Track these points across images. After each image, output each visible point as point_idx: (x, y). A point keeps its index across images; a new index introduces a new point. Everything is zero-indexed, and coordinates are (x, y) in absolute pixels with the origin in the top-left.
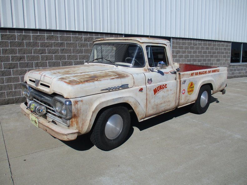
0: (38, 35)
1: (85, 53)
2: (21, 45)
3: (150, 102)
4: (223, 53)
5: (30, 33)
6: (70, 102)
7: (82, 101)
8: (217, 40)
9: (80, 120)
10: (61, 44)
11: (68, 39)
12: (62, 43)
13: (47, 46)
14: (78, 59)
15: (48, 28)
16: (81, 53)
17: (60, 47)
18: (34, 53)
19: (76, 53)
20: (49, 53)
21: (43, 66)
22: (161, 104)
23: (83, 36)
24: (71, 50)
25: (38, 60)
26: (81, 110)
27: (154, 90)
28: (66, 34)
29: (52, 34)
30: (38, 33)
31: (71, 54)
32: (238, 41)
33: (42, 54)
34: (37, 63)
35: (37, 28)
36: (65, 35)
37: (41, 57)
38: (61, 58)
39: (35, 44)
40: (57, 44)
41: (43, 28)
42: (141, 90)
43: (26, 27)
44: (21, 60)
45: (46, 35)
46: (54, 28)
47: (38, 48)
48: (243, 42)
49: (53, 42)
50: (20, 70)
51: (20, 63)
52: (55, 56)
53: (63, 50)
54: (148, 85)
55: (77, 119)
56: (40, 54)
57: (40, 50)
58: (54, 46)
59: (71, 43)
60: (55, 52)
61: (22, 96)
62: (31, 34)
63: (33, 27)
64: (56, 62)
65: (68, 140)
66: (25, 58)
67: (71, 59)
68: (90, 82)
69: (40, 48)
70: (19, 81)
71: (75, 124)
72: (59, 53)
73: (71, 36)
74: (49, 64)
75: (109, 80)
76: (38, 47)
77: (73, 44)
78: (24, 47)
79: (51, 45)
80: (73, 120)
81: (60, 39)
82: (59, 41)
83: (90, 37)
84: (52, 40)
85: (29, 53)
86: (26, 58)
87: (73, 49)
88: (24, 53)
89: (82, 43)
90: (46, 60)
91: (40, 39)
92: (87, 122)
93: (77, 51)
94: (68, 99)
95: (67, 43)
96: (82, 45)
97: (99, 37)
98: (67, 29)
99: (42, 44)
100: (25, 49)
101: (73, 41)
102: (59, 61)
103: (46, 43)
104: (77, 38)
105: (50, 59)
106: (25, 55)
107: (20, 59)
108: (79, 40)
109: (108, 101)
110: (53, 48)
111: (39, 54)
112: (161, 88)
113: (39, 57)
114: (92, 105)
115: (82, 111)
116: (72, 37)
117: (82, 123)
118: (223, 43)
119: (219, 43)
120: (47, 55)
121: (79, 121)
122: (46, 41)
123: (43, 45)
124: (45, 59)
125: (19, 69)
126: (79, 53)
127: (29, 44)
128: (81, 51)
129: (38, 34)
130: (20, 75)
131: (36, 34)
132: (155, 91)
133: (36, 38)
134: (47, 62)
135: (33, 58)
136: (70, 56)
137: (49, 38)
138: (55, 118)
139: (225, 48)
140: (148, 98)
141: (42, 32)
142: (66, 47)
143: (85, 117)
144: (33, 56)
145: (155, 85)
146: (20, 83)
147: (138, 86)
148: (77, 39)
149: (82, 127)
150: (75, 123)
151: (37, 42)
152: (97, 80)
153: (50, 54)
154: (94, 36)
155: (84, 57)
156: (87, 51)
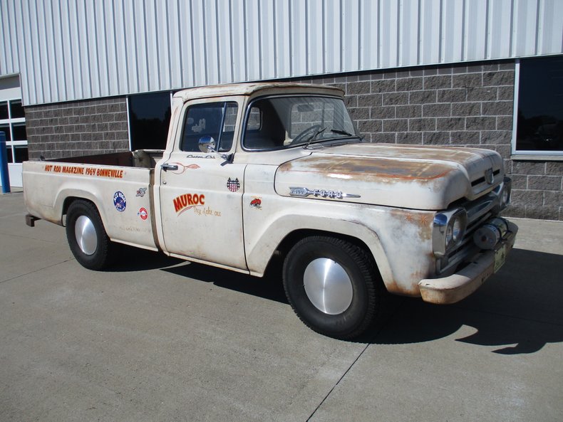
1: (399, 117)
11: (364, 87)
12: (351, 98)
14: (381, 131)
16: (389, 118)
19: (377, 118)
23: (396, 79)
24: (368, 110)
28: (360, 80)
29: (335, 83)
31: (367, 119)
59: (369, 97)
67: (367, 131)
73: (371, 81)
77: (373, 97)
83: (412, 80)
87: (372, 109)
89: (393, 94)
93: (380, 113)
95: (360, 97)
96: (392, 100)
97: (437, 75)
101: (373, 92)
104: (382, 83)
108: (387, 88)
116: (372, 83)
126: (384, 117)
128: (389, 113)
136: (365, 123)
142: (359, 104)
148: (381, 87)
154: (424, 76)
155: (394, 127)
156: (403, 112)
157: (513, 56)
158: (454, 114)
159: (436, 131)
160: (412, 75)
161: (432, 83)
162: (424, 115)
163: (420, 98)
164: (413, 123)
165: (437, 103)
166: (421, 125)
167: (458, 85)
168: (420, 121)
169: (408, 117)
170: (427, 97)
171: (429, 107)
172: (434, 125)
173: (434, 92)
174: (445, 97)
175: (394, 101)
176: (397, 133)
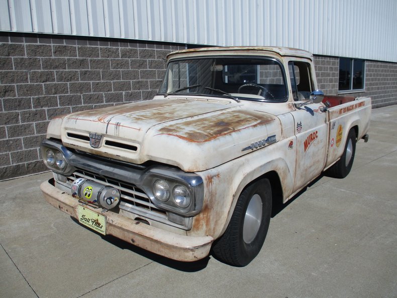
0: (38, 46)
1: (124, 79)
2: (5, 65)
3: (299, 167)
4: (328, 75)
5: (23, 42)
6: (199, 179)
7: (218, 175)
8: (321, 54)
9: (212, 215)
10: (82, 63)
11: (94, 52)
12: (83, 60)
13: (56, 67)
14: (111, 91)
15: (56, 32)
16: (117, 79)
17: (79, 68)
18: (32, 80)
19: (108, 80)
20: (60, 79)
21: (49, 104)
22: (310, 167)
23: (120, 48)
24: (99, 73)
25: (39, 94)
26: (216, 194)
27: (305, 143)
29: (65, 44)
30: (37, 42)
31: (99, 80)
32: (347, 56)
33: (46, 81)
34: (39, 99)
35: (36, 31)
36: (88, 46)
37: (46, 88)
38: (81, 88)
39: (33, 63)
40: (75, 62)
41: (48, 31)
42: (291, 144)
43: (14, 30)
44: (7, 94)
45: (52, 45)
46: (67, 32)
47: (40, 71)
48: (354, 57)
49: (66, 58)
50: (6, 114)
51: (6, 101)
52: (72, 85)
53: (86, 73)
54: (298, 135)
55: (209, 214)
56: (43, 82)
57: (42, 74)
58: (69, 66)
59: (99, 61)
60: (71, 78)
61: (12, 165)
62: (25, 44)
63: (27, 29)
64: (73, 96)
65: (194, 259)
66: (14, 91)
67: (100, 91)
68: (225, 134)
69: (42, 70)
70: (4, 136)
71: (204, 225)
72: (78, 79)
73: (99, 47)
74: (60, 101)
75: (251, 130)
76: (40, 69)
77: (103, 61)
78: (12, 69)
79: (63, 65)
80: (201, 215)
81: (79, 53)
82: (78, 58)
83: (131, 50)
84: (64, 56)
85: (22, 81)
86: (16, 91)
87: (102, 72)
88: (13, 81)
89: (118, 60)
90: (56, 93)
91: (42, 52)
92: (222, 217)
93: (110, 76)
94: (193, 173)
95: (91, 61)
97: (147, 49)
98: (92, 35)
99: (46, 62)
100: (14, 72)
101: (102, 57)
102: (79, 94)
103: (53, 60)
104: (109, 50)
105: (62, 92)
106: (15, 85)
107: (5, 92)
108: (113, 55)
109: (255, 170)
110: (67, 70)
111: (40, 82)
112: (312, 139)
113: (42, 87)
114: (232, 180)
115: (217, 196)
116: (101, 49)
117: (215, 220)
118: (328, 59)
119: (323, 59)
120: (55, 85)
121: (211, 218)
122: (53, 57)
123: (48, 64)
124: (53, 91)
125: (4, 112)
126: (113, 79)
127: (20, 63)
128: (116, 76)
129: (38, 44)
130: (6, 124)
131: (35, 44)
132: (306, 145)
133: (34, 51)
134: (56, 97)
135: (30, 90)
136: (98, 84)
137: (59, 51)
138: (146, 213)
139: (331, 68)
140: (298, 159)
141: (46, 39)
142: (91, 67)
143: (221, 209)
144: (30, 85)
145: (305, 134)
146: (7, 139)
147: (287, 138)
148: (109, 53)
149: (214, 229)
150: (203, 222)
151: (36, 59)
152: (234, 131)
153: (61, 81)
154: (139, 48)
155: (122, 87)
156: (127, 75)
157: (185, 42)
158: (158, 78)
159: (149, 90)
160: (131, 46)
161: (144, 54)
162: (141, 78)
163: (138, 64)
164: (135, 84)
165: (148, 69)
166: (140, 85)
167: (159, 57)
168: (139, 82)
169: (130, 79)
170: (142, 64)
171: (143, 72)
172: (148, 86)
173: (146, 61)
174: (153, 65)
175: (119, 66)
176: (124, 93)
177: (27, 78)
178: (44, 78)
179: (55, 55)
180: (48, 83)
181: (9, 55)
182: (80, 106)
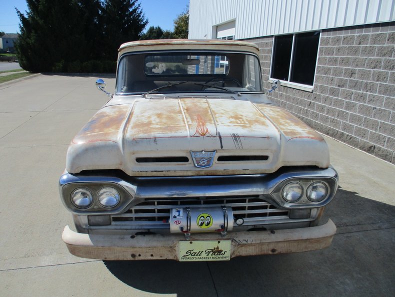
0: (378, 35)
5: (370, 32)
13: (385, 55)
25: (367, 79)
33: (375, 68)
47: (373, 58)
51: (350, 80)
52: (392, 74)
60: (393, 67)
76: (374, 56)
79: (390, 53)
88: (357, 66)
90: (378, 80)
91: (379, 41)
99: (379, 49)
103: (385, 48)
105: (383, 80)
107: (352, 74)
110: (392, 58)
122: (385, 45)
123: (380, 52)
137: (392, 38)
151: (374, 47)
177: (364, 64)
178: (373, 65)
179: (387, 43)
180: (376, 70)
181: (360, 44)
182: (392, 97)
